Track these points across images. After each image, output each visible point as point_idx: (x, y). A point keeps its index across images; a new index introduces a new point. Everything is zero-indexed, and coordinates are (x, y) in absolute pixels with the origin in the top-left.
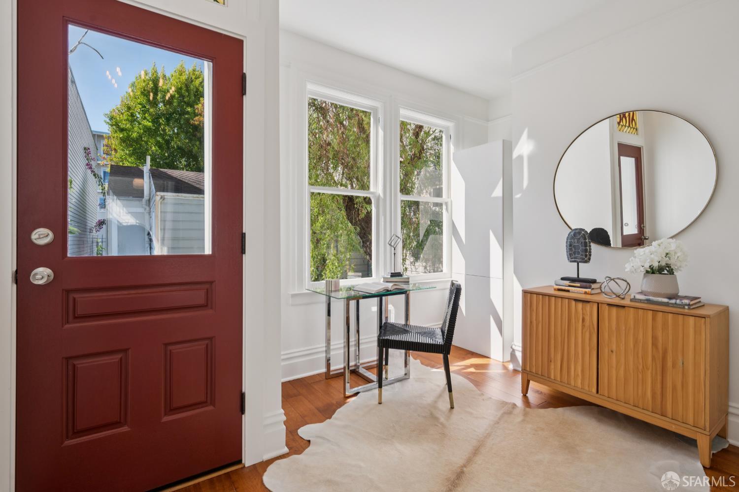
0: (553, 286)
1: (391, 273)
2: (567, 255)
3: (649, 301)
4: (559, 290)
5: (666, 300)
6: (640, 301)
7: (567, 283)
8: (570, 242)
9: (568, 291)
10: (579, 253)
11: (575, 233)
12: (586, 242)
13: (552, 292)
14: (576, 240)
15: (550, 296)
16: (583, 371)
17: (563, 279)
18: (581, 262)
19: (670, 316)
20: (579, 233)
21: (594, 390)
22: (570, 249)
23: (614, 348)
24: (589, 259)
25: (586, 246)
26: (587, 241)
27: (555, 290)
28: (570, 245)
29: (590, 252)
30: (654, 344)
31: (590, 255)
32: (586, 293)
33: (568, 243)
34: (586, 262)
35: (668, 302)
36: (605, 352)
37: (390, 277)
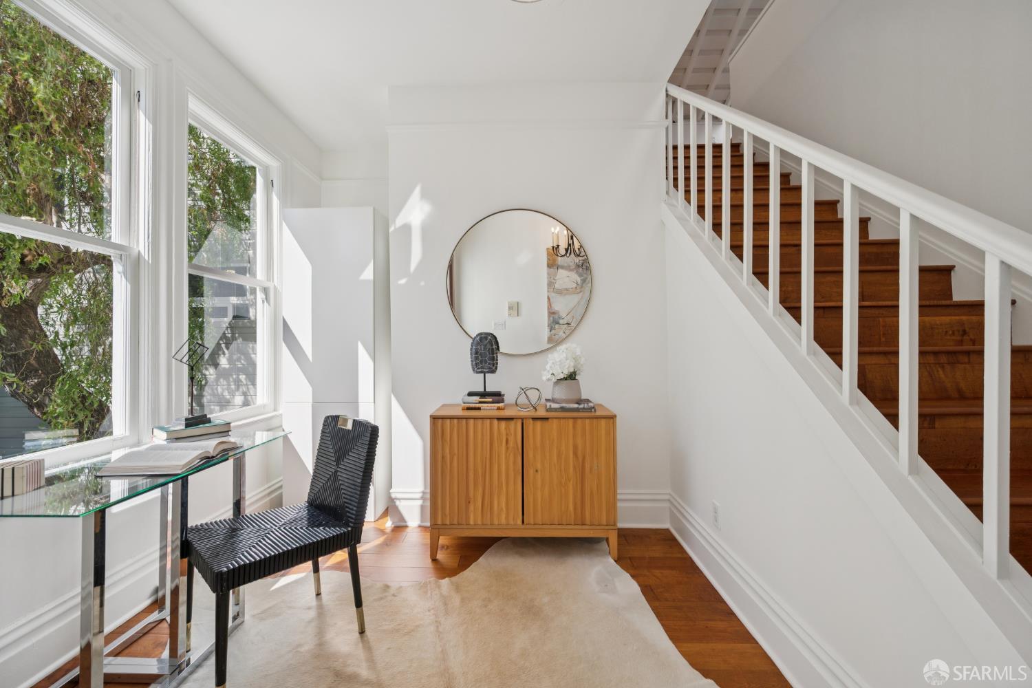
0: (460, 405)
1: (186, 420)
2: (472, 365)
3: (563, 409)
4: (468, 409)
5: (576, 406)
6: (555, 410)
7: (477, 399)
8: (476, 350)
9: (479, 409)
10: (486, 362)
11: (481, 337)
12: (493, 349)
13: (459, 412)
14: (482, 347)
15: (459, 418)
16: (507, 504)
17: (470, 394)
18: (488, 372)
19: (587, 421)
20: (486, 338)
21: (520, 522)
22: (476, 358)
23: (539, 466)
24: (496, 368)
25: (493, 354)
26: (494, 347)
27: (463, 409)
28: (476, 353)
29: (497, 360)
30: (575, 453)
31: (497, 364)
32: (499, 409)
33: (474, 350)
34: (493, 372)
35: (578, 408)
36: (529, 473)
37: (183, 427)
